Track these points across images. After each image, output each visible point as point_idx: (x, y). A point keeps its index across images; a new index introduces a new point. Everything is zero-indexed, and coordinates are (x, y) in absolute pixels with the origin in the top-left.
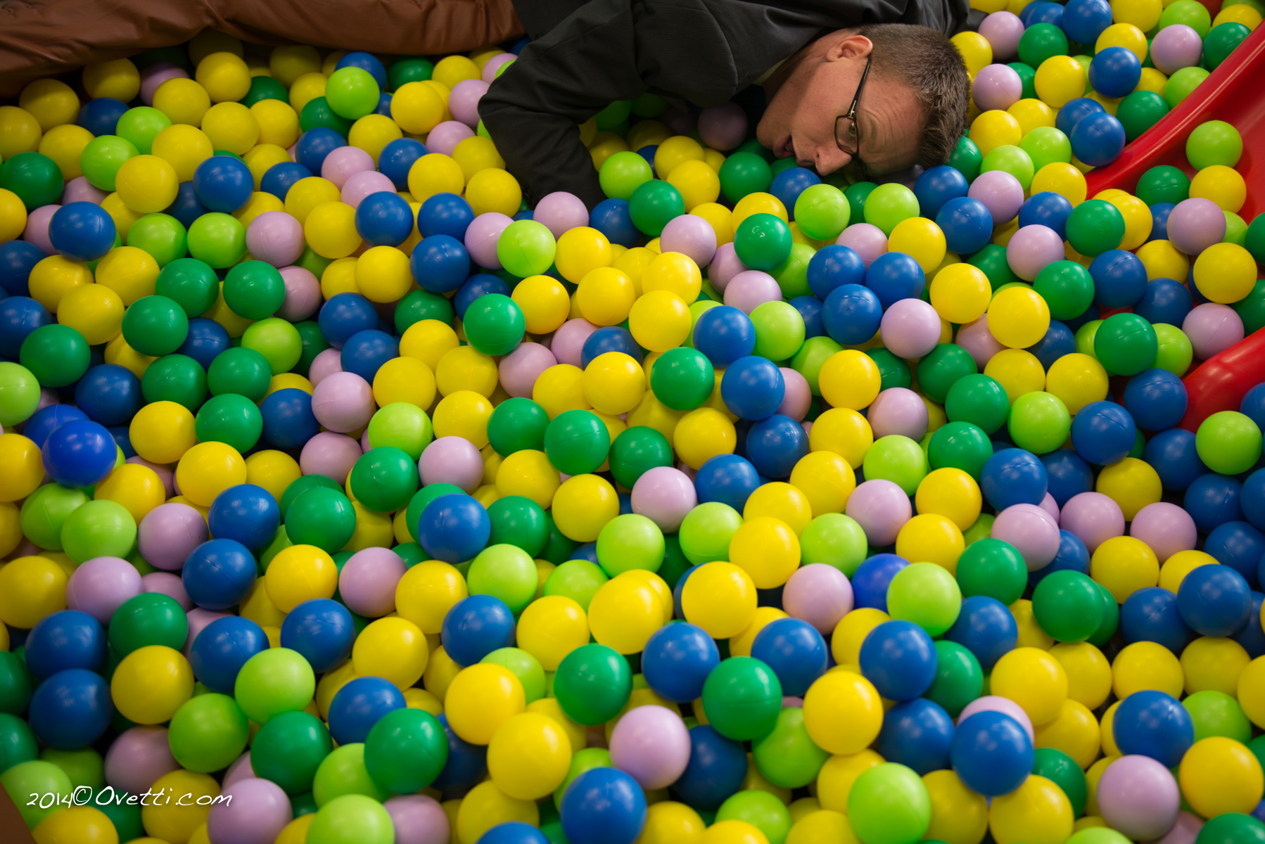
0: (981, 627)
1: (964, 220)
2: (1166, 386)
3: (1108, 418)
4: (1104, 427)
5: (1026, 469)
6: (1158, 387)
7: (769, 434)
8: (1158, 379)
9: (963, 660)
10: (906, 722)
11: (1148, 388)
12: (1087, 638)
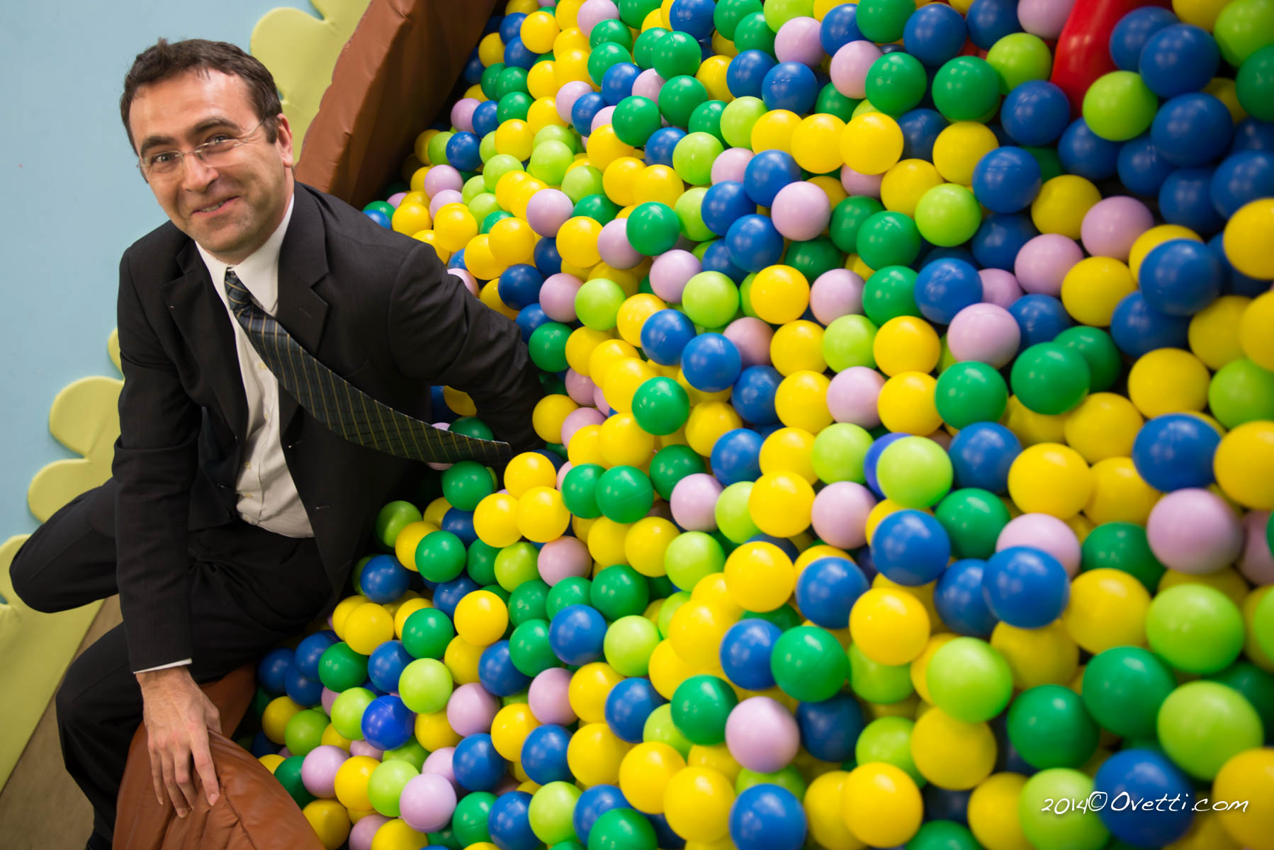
0: (978, 459)
1: (783, 88)
2: (1034, 98)
3: (998, 168)
4: (1000, 178)
5: (947, 278)
6: (1027, 104)
7: (745, 391)
8: (1023, 97)
9: (977, 502)
10: (952, 593)
11: (1019, 111)
12: (1087, 391)
